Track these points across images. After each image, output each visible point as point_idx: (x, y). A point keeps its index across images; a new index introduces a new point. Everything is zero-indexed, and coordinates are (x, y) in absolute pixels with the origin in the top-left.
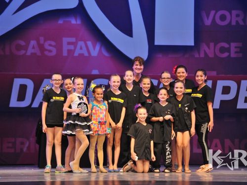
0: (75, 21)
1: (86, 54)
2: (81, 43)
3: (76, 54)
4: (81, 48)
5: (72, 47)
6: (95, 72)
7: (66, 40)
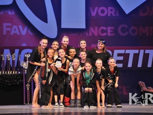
0: (11, 13)
1: (18, 34)
2: (15, 27)
3: (12, 34)
4: (15, 30)
5: (9, 29)
6: (24, 45)
7: (5, 25)
